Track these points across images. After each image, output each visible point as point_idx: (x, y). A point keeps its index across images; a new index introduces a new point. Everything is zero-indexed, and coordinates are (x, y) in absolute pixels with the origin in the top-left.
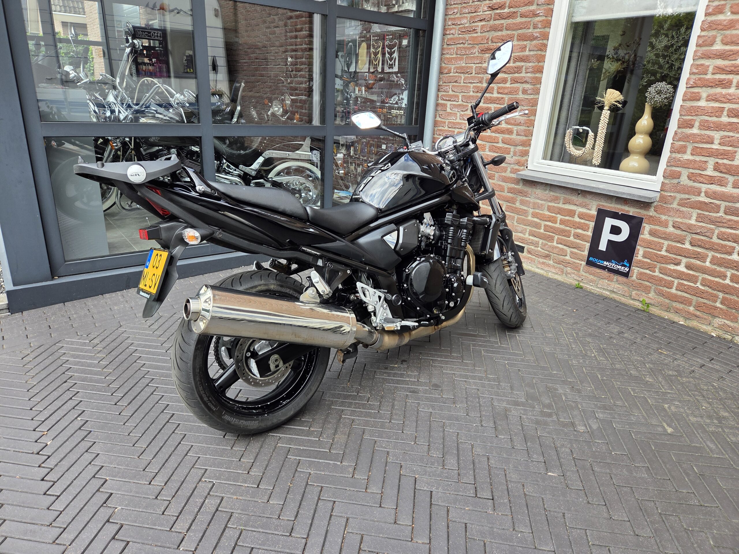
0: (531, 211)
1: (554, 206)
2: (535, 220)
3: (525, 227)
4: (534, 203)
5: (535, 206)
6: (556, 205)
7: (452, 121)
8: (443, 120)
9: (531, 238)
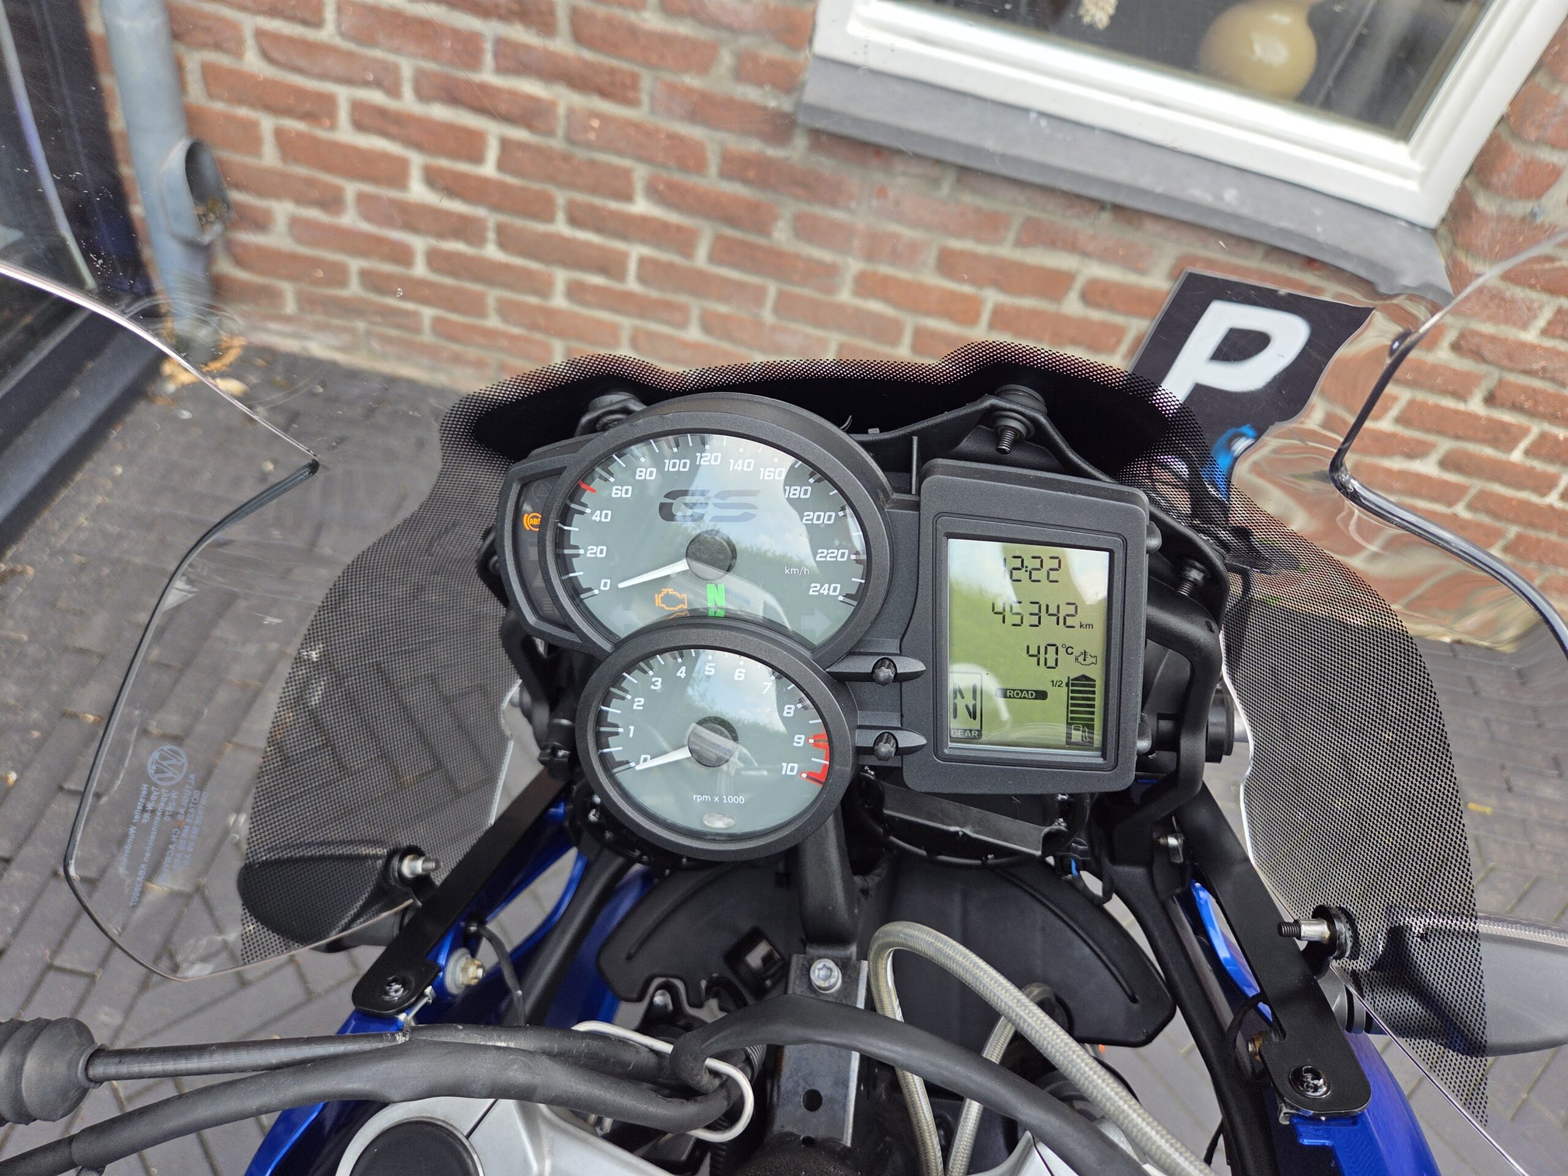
1: (974, 256)
2: (875, 306)
3: (820, 332)
4: (874, 237)
5: (879, 248)
6: (983, 249)
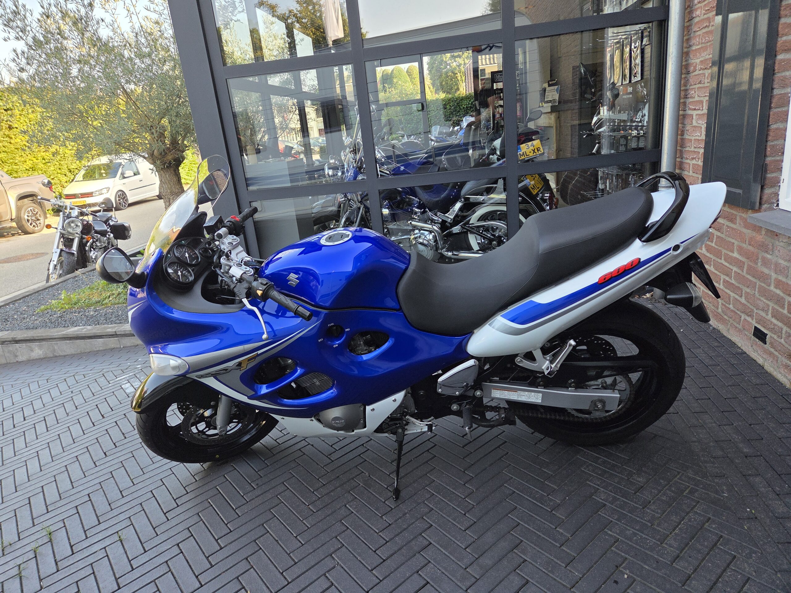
0: (774, 276)
2: (778, 292)
3: (767, 302)
4: (777, 264)
5: (778, 269)
7: (697, 138)
8: (689, 138)
9: (774, 321)
